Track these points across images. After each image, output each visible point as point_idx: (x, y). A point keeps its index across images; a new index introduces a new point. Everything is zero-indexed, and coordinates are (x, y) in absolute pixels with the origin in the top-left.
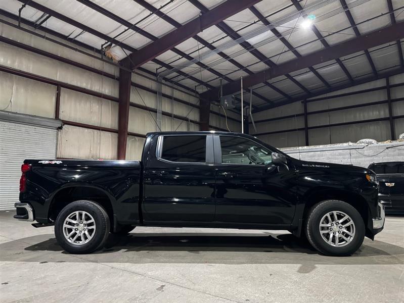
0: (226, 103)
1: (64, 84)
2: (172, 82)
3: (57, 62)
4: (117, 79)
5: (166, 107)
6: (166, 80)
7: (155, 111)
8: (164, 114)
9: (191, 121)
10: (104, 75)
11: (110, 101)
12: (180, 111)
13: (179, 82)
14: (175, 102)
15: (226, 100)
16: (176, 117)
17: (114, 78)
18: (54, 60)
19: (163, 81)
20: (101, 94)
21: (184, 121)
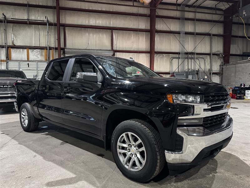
0: (244, 13)
1: (115, 27)
2: (194, 7)
3: (110, 15)
4: (148, 16)
5: (189, 28)
6: (189, 6)
7: (178, 33)
8: (187, 33)
9: (214, 35)
10: (139, 16)
11: (144, 32)
12: (202, 28)
13: (201, 5)
14: (197, 23)
15: (244, 11)
16: (198, 34)
17: (146, 16)
18: (109, 15)
19: (187, 9)
20: (137, 29)
21: (206, 36)
